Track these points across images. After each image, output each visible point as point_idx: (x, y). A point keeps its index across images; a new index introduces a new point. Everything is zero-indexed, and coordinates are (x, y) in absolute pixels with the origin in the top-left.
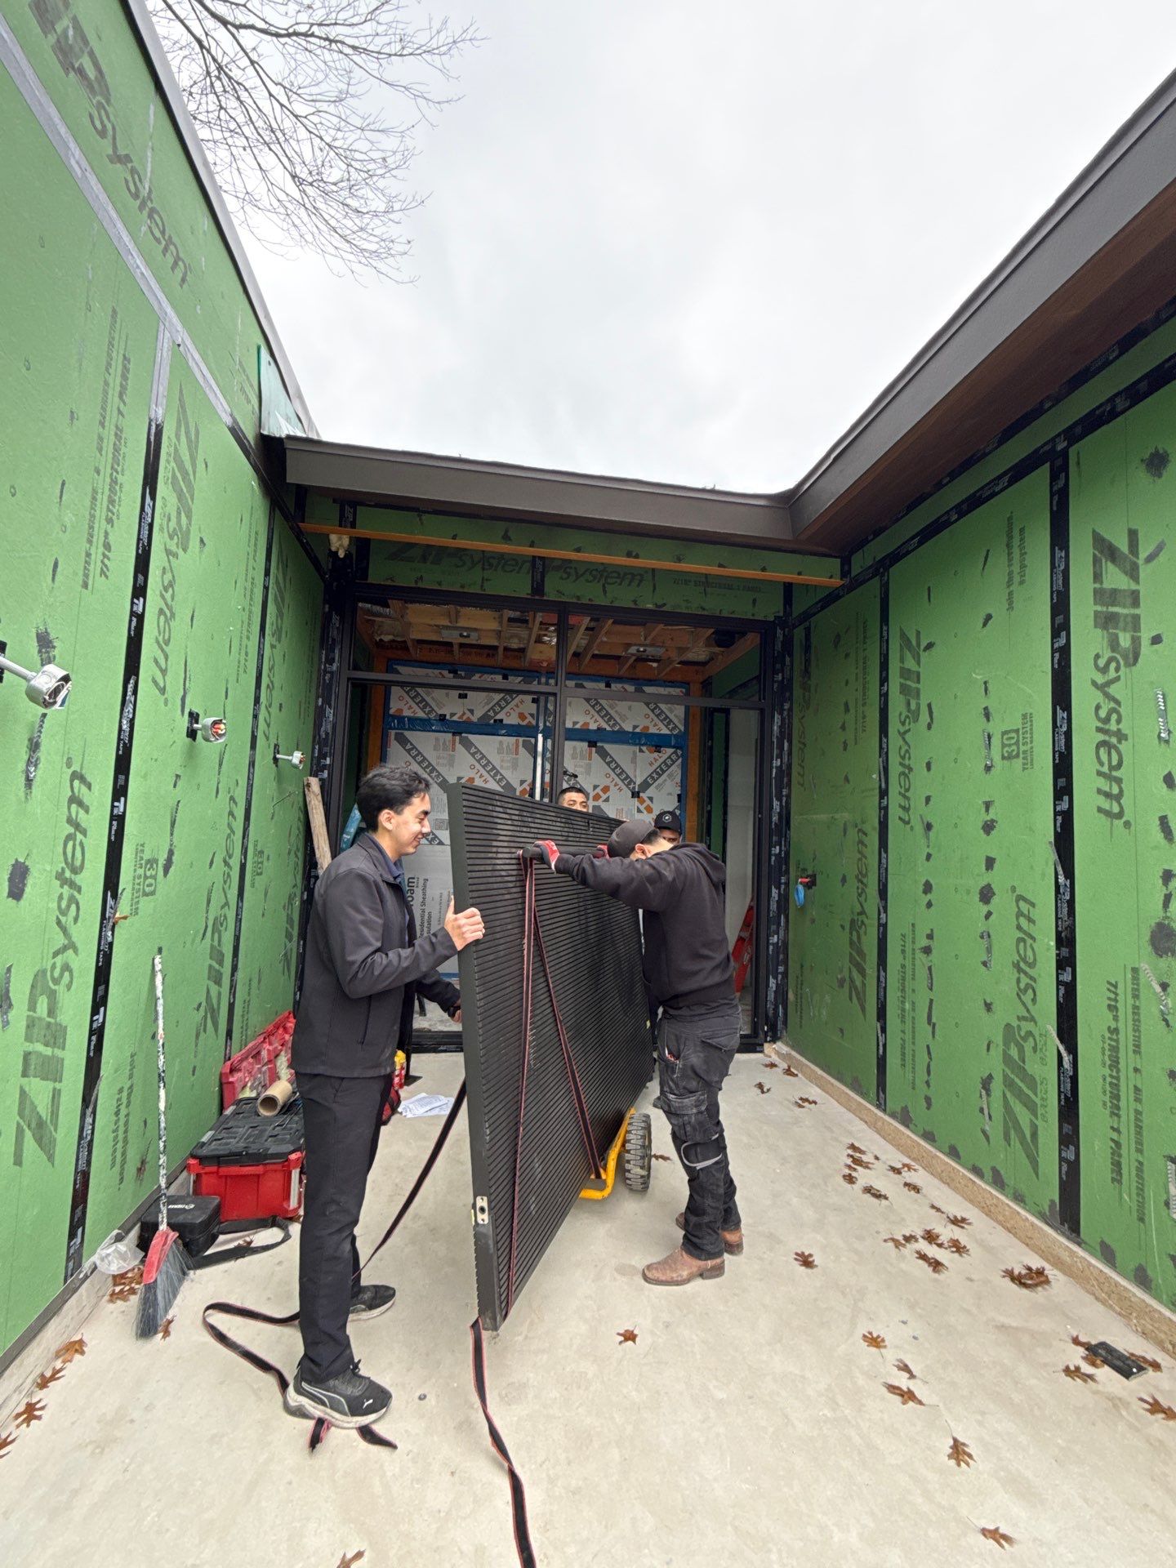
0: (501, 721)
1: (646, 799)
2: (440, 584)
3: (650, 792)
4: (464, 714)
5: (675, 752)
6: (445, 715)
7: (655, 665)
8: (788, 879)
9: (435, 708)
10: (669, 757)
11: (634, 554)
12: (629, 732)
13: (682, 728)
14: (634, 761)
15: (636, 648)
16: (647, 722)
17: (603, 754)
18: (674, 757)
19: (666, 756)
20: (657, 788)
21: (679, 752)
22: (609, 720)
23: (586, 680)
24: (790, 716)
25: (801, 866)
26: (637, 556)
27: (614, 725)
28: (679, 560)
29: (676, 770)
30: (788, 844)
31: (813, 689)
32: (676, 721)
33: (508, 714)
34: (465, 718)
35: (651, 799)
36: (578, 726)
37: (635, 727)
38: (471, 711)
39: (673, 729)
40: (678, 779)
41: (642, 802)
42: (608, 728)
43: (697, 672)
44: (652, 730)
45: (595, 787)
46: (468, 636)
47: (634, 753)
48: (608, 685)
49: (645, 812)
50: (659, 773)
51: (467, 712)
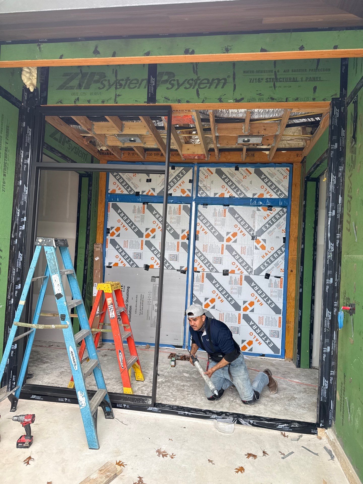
0: (171, 194)
1: (261, 241)
2: (89, 101)
3: (263, 236)
4: (150, 191)
5: (282, 210)
6: (139, 192)
7: (267, 152)
8: (339, 304)
9: (134, 189)
10: (278, 213)
11: (190, 51)
12: (250, 198)
13: (287, 194)
14: (253, 216)
15: (242, 139)
16: (262, 191)
17: (233, 212)
18: (281, 213)
19: (274, 213)
20: (268, 233)
21: (285, 210)
22: (237, 191)
23: (223, 166)
24: (343, 176)
25: (347, 296)
26: (193, 53)
27: (240, 194)
28: (227, 51)
29: (283, 222)
30: (339, 277)
31: (357, 152)
32: (282, 189)
33: (175, 191)
34: (149, 194)
35: (265, 241)
36: (217, 196)
37: (254, 195)
38: (154, 189)
39: (280, 194)
40: (284, 227)
41: (258, 242)
42: (237, 196)
43: (297, 155)
44: (266, 196)
45: (228, 233)
46: (134, 141)
47: (254, 212)
48: (237, 169)
49: (261, 249)
50: (271, 223)
51: (151, 190)
